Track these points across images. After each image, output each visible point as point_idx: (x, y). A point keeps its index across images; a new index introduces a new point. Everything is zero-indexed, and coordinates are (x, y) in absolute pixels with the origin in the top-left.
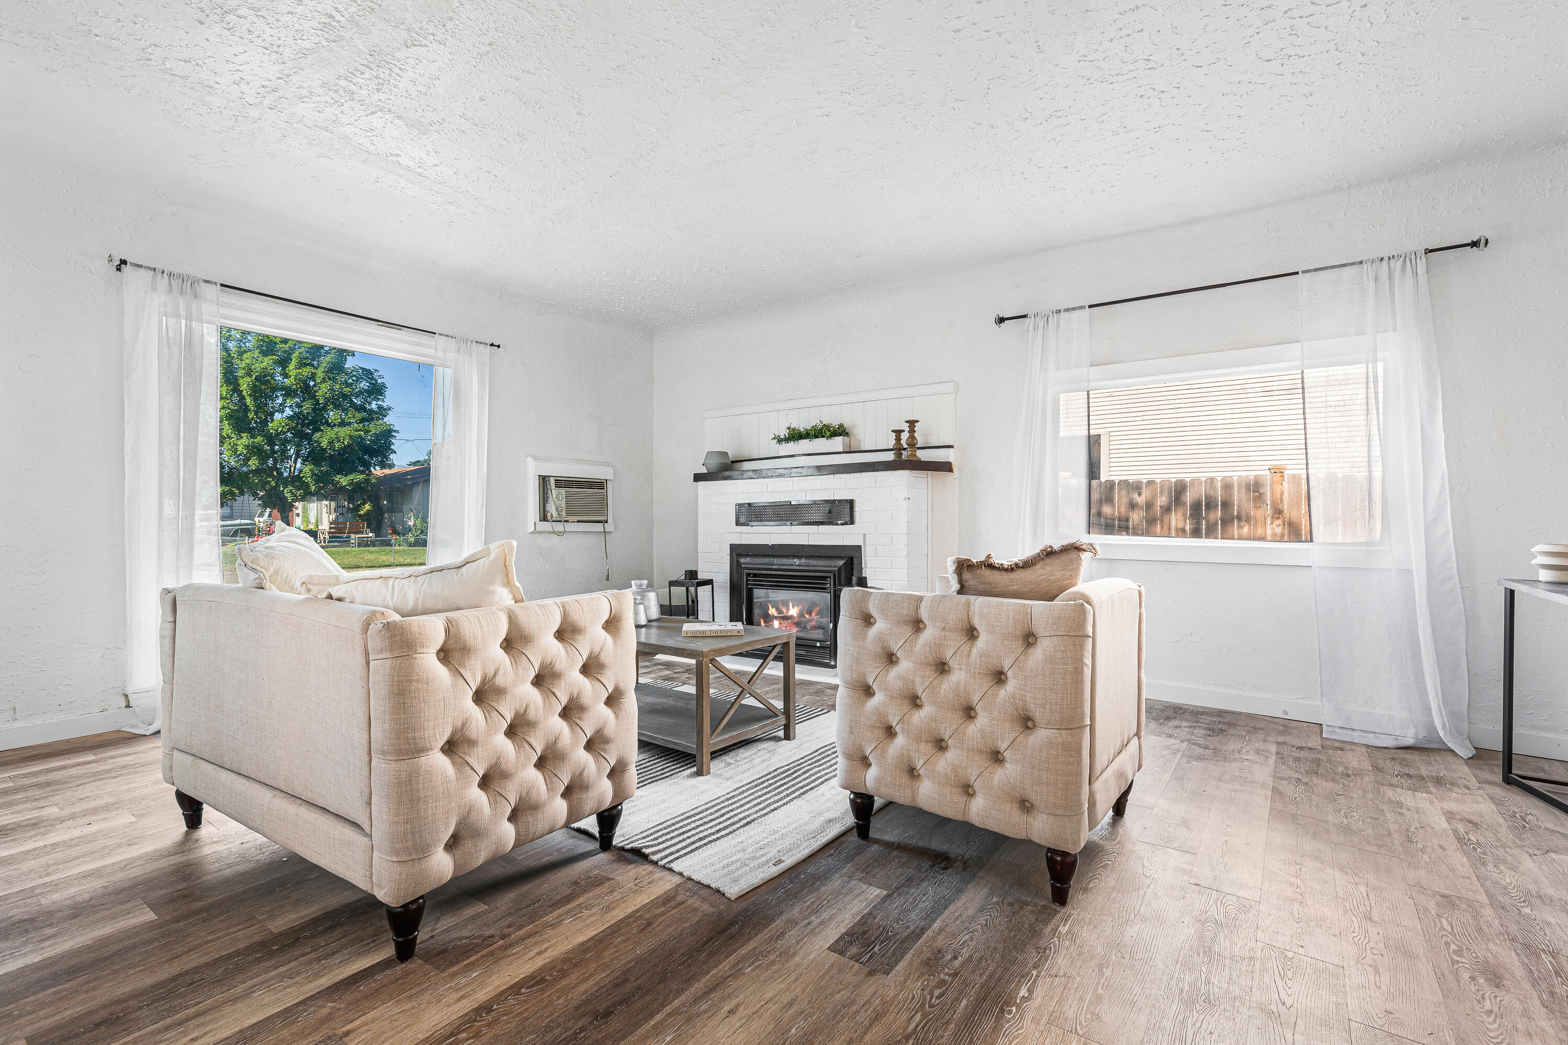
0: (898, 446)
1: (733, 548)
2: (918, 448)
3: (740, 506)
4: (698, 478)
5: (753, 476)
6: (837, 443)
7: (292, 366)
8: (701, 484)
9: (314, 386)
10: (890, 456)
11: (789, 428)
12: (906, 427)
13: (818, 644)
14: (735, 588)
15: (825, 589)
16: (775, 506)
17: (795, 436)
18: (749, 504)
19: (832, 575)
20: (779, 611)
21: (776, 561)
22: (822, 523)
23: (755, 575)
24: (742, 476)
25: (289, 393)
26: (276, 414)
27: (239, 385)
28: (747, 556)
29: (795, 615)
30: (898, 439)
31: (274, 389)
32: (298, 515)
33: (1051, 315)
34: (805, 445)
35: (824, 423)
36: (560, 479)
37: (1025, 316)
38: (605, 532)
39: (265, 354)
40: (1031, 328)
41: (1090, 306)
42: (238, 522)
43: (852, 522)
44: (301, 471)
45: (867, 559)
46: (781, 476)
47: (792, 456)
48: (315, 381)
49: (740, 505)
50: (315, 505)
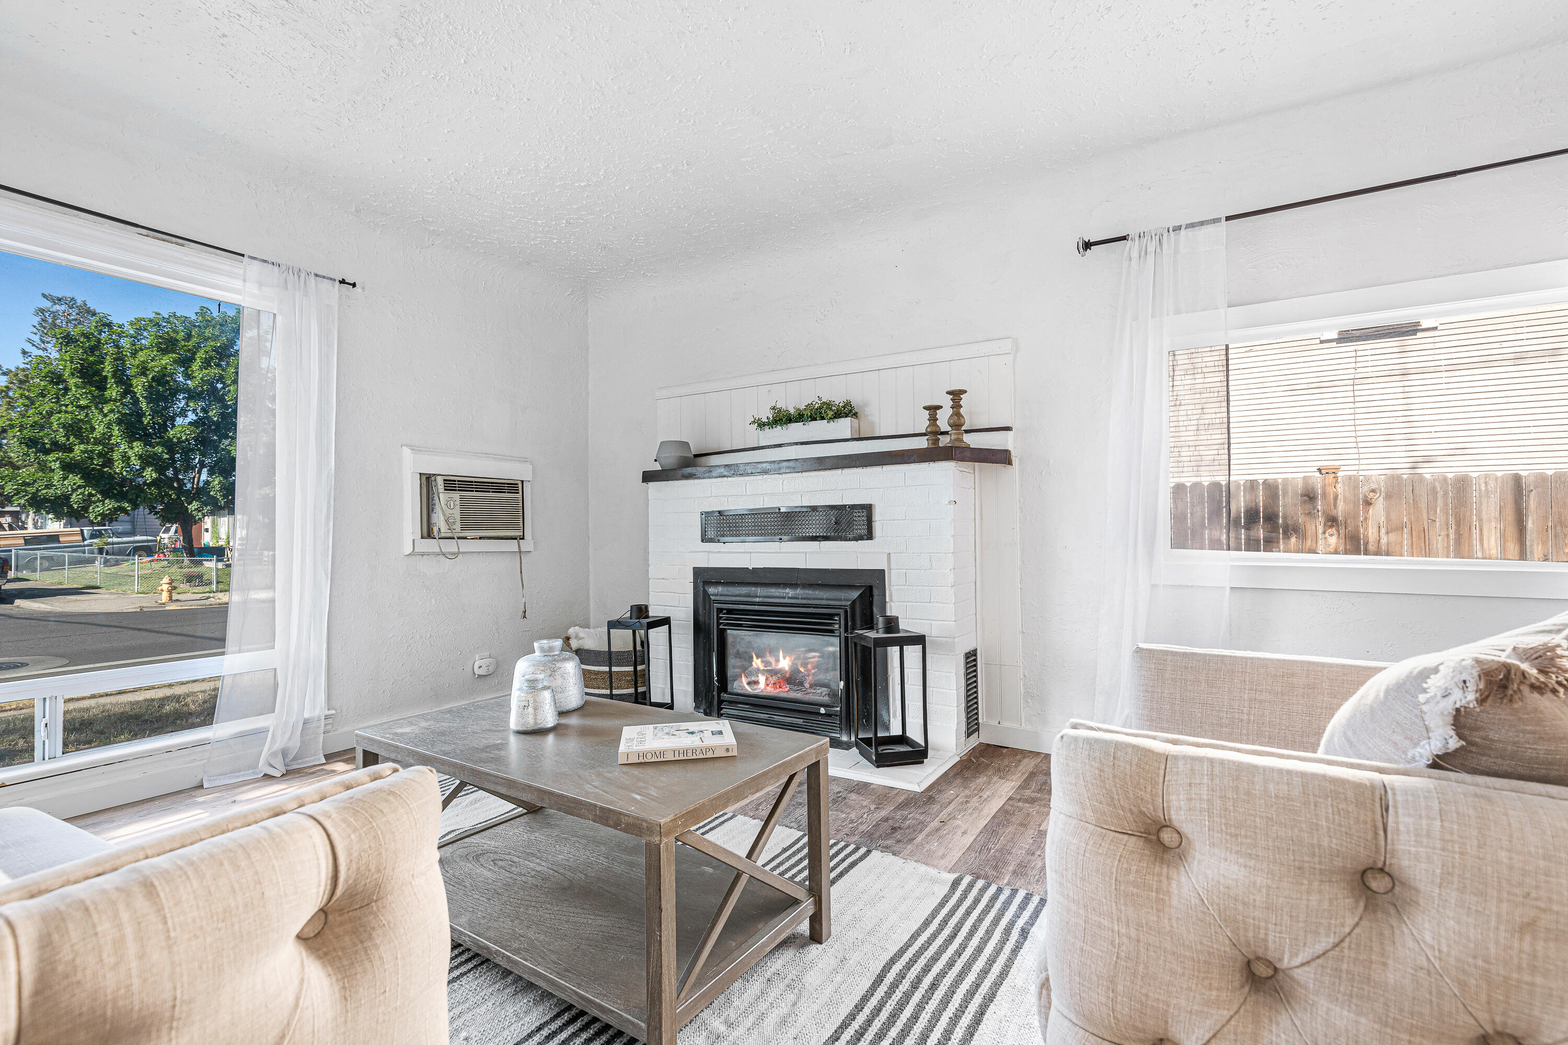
0: (934, 429)
1: (698, 572)
2: (967, 432)
3: (707, 515)
4: (648, 477)
5: (726, 473)
6: (843, 427)
7: (195, 366)
8: (652, 485)
9: (223, 388)
10: (922, 443)
11: (774, 408)
12: (947, 402)
13: (823, 711)
14: (700, 629)
15: (832, 631)
16: (755, 514)
17: (782, 419)
18: (719, 512)
19: (842, 612)
20: (767, 663)
21: (760, 591)
22: (826, 538)
23: (730, 611)
24: (709, 473)
25: (193, 395)
26: (178, 419)
27: (131, 385)
28: (718, 583)
29: (787, 668)
30: (933, 419)
31: (174, 392)
32: (207, 530)
33: (1165, 235)
34: (797, 431)
35: (824, 400)
36: (452, 478)
37: (1124, 238)
38: (520, 552)
39: (164, 352)
40: (1135, 254)
41: (1228, 218)
42: (138, 538)
43: (870, 536)
44: (207, 483)
45: (893, 588)
46: (765, 472)
47: (780, 446)
48: (224, 383)
49: (707, 513)
50: (226, 519)
